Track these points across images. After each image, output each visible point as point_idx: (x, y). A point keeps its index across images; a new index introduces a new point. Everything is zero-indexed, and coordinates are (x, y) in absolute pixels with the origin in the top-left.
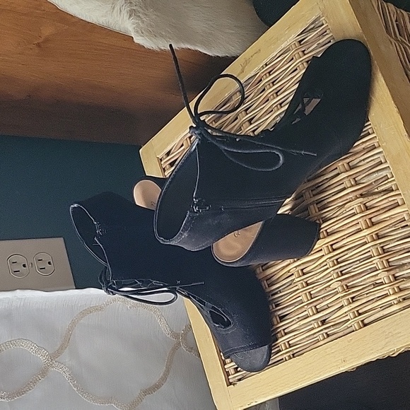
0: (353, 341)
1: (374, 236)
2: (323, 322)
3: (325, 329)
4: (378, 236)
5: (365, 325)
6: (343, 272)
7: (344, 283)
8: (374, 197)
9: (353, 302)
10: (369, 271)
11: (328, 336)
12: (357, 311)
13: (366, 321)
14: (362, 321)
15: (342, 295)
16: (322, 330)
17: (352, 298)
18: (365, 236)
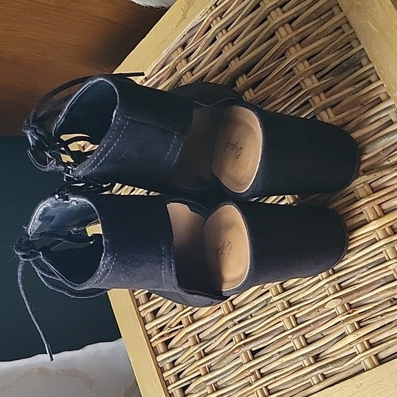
0: (364, 386)
1: (387, 230)
2: (317, 358)
3: (320, 368)
4: (393, 230)
5: (381, 362)
6: (342, 285)
7: (346, 300)
8: (385, 172)
9: (361, 327)
10: (383, 282)
11: (325, 377)
12: (368, 341)
13: (382, 356)
14: (376, 356)
15: (344, 318)
16: (315, 370)
17: (359, 322)
18: (374, 230)
